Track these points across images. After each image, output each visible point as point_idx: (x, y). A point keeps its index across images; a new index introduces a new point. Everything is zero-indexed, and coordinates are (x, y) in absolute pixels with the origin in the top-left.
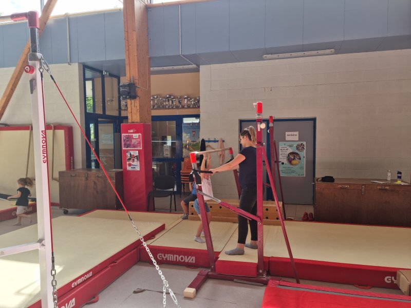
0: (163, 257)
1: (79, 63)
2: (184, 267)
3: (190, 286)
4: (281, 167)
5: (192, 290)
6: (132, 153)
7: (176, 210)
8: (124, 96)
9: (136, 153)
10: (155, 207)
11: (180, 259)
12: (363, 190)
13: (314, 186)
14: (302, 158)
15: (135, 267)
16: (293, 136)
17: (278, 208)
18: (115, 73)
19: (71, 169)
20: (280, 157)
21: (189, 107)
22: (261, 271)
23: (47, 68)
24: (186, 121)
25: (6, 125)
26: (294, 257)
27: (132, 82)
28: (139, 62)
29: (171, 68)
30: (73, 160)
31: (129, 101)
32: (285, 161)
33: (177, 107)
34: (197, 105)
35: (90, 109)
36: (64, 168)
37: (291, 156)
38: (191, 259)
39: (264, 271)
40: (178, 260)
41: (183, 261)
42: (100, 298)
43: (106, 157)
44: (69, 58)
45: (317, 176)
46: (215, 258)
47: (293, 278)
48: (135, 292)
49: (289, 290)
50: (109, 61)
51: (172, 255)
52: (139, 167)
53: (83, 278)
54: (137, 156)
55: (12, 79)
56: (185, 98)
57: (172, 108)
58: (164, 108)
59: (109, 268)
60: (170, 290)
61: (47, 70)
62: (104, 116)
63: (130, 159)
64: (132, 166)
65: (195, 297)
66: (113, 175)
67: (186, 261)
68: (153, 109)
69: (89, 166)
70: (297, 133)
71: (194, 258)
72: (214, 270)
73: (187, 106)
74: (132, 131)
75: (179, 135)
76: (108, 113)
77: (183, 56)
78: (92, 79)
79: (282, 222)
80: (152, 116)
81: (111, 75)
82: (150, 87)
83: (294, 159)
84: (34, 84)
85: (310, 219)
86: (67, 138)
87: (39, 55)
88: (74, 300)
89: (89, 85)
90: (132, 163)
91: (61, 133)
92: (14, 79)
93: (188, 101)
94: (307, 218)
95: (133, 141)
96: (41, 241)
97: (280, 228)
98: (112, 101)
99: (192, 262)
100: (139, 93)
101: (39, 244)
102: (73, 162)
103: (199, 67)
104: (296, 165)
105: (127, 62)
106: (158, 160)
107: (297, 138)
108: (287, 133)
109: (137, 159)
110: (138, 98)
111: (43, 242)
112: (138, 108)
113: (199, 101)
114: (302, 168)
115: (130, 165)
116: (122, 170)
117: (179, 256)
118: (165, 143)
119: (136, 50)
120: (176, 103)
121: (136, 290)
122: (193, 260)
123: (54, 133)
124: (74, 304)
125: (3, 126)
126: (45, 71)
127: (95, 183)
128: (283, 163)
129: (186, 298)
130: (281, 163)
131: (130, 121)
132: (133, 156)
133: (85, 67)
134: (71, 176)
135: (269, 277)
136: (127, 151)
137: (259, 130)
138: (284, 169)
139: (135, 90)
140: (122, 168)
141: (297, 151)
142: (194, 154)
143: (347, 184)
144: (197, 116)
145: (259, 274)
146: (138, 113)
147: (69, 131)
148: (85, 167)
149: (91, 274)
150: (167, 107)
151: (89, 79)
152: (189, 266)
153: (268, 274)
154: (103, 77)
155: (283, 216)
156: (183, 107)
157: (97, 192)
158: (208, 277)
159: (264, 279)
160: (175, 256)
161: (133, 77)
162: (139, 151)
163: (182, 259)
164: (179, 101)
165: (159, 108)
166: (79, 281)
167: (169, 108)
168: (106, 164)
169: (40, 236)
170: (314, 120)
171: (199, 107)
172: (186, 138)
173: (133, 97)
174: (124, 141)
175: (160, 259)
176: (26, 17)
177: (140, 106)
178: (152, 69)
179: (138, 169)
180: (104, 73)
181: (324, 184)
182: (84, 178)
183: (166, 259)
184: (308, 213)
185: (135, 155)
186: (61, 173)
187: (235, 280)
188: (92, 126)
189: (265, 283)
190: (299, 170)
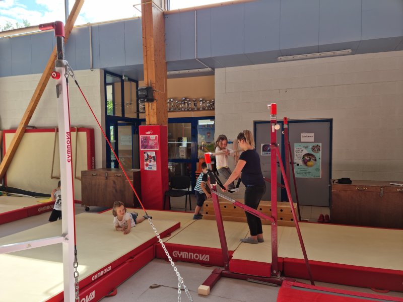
0: (179, 254)
1: (100, 69)
2: (199, 265)
3: (205, 284)
4: (296, 169)
5: (207, 288)
6: (149, 154)
7: (191, 210)
8: (142, 99)
9: (153, 154)
10: (171, 206)
11: (195, 257)
12: (382, 192)
13: (330, 188)
14: (317, 159)
15: (152, 264)
16: (308, 138)
17: (292, 209)
18: (133, 77)
19: (92, 168)
20: (296, 158)
21: (204, 109)
22: (275, 272)
23: (72, 74)
24: (201, 123)
25: (33, 127)
26: (309, 258)
27: (150, 86)
28: (156, 66)
29: (186, 71)
30: (94, 160)
31: (146, 104)
32: (300, 162)
33: (193, 110)
34: (212, 107)
35: (110, 113)
36: (85, 168)
37: (306, 157)
38: (206, 257)
39: (278, 271)
40: (192, 258)
41: (197, 259)
42: (118, 291)
43: (124, 158)
44: (91, 64)
45: (333, 178)
46: (228, 257)
47: (308, 279)
48: (151, 287)
49: (303, 292)
50: (129, 66)
51: (187, 253)
52: (156, 167)
53: (102, 271)
54: (154, 157)
55: (39, 84)
56: (200, 101)
57: (188, 110)
58: (180, 110)
59: (127, 263)
60: (185, 287)
61: (72, 76)
62: (123, 118)
63: (147, 160)
64: (149, 167)
65: (209, 295)
66: (132, 175)
67: (201, 259)
68: (170, 111)
69: (109, 166)
70: (313, 134)
71: (208, 256)
72: (228, 269)
73: (203, 108)
74: (149, 133)
75: (194, 137)
76: (127, 116)
77: (199, 59)
78: (112, 84)
79: (296, 223)
80: (169, 119)
81: (130, 80)
82: (166, 90)
83: (309, 160)
84: (60, 89)
85: (326, 221)
86: (89, 139)
87: (65, 62)
88: (94, 292)
89: (109, 89)
90: (149, 164)
91: (83, 135)
92: (41, 85)
93: (203, 103)
94: (323, 220)
95: (151, 142)
96: (64, 235)
97: (295, 229)
98: (131, 104)
99: (206, 260)
100: (156, 96)
101: (63, 238)
102: (95, 162)
103: (214, 70)
104: (311, 166)
105: (145, 67)
106: (174, 161)
107: (312, 139)
108: (302, 135)
109: (154, 159)
110: (155, 101)
111: (67, 236)
112: (155, 111)
113: (214, 104)
114: (318, 169)
115: (147, 165)
116: (139, 170)
117: (194, 254)
118: (181, 145)
119: (153, 55)
120: (191, 105)
121: (152, 285)
122: (207, 258)
123: (77, 135)
124: (94, 297)
125: (31, 128)
126: (70, 76)
127: (114, 182)
128: (298, 165)
129: (201, 295)
130: (296, 164)
131: (147, 123)
132: (150, 156)
133: (106, 72)
134: (93, 175)
135: (283, 278)
136: (145, 152)
137: (273, 131)
138: (299, 171)
139: (152, 93)
140: (139, 168)
141: (312, 153)
142: (208, 154)
143: (365, 187)
144: (212, 118)
145: (273, 275)
146: (156, 116)
147: (91, 133)
148: (105, 167)
149: (110, 268)
150: (183, 109)
151: (109, 84)
152: (203, 264)
153: (283, 275)
154: (122, 81)
155: (298, 217)
156: (198, 109)
157: (116, 191)
158: (222, 276)
159: (279, 280)
160: (190, 254)
161: (151, 80)
162: (156, 151)
163: (197, 257)
164: (195, 104)
165: (175, 111)
166: (99, 275)
167: (185, 111)
168: (124, 164)
169: (64, 231)
170: (331, 121)
171: (214, 109)
172: (201, 139)
173: (151, 100)
174: (142, 142)
175: (175, 256)
176: (53, 27)
177: (157, 109)
178: (168, 73)
179: (155, 169)
180: (124, 78)
181: (340, 186)
182: (104, 178)
183: (182, 256)
184: (324, 215)
185: (152, 156)
186: (83, 173)
187: (249, 279)
188: (112, 128)
189: (279, 284)
190: (315, 171)
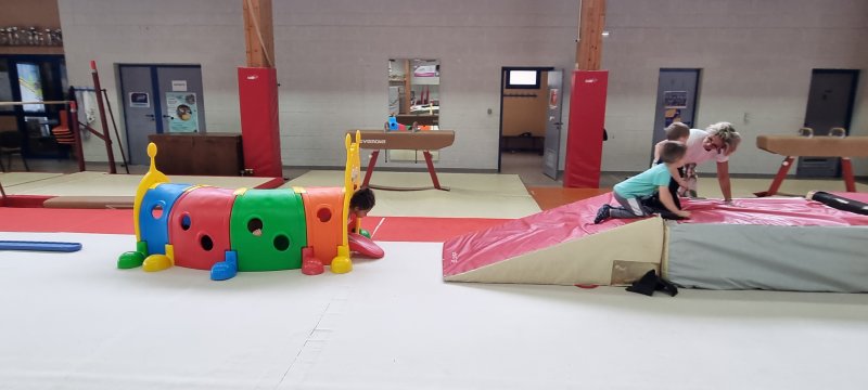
4: (170, 123)
14: (193, 111)
16: (180, 86)
32: (175, 115)
37: (181, 110)
70: (185, 82)
83: (184, 113)
104: (187, 120)
107: (185, 88)
108: (174, 82)
114: (194, 123)
128: (172, 119)
130: (169, 118)
138: (173, 125)
141: (186, 104)
167: (33, 45)
170: (199, 66)
190: (192, 126)
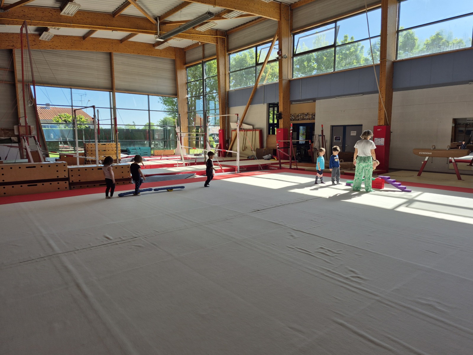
1: (267, 103)
8: (277, 118)
16: (354, 133)
27: (280, 112)
28: (284, 104)
30: (263, 144)
31: (279, 120)
36: (259, 147)
44: (263, 101)
57: (307, 120)
70: (356, 132)
74: (280, 132)
77: (302, 99)
82: (289, 113)
91: (258, 133)
103: (315, 101)
105: (279, 105)
108: (351, 132)
110: (282, 119)
119: (282, 100)
123: (255, 132)
131: (280, 128)
133: (270, 104)
139: (282, 115)
146: (282, 125)
163: (275, 168)
170: (362, 125)
177: (283, 122)
